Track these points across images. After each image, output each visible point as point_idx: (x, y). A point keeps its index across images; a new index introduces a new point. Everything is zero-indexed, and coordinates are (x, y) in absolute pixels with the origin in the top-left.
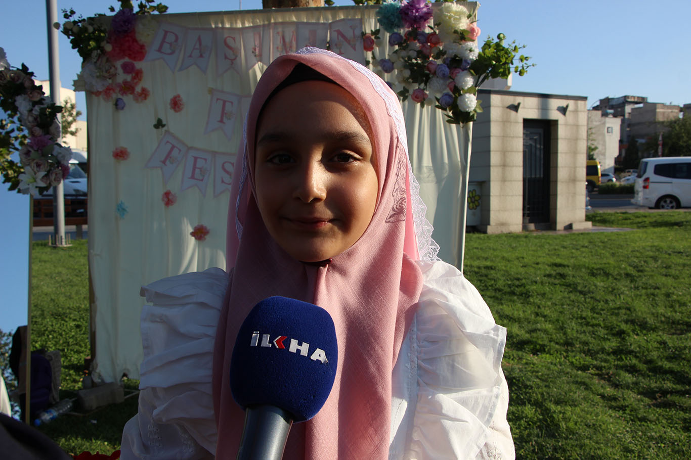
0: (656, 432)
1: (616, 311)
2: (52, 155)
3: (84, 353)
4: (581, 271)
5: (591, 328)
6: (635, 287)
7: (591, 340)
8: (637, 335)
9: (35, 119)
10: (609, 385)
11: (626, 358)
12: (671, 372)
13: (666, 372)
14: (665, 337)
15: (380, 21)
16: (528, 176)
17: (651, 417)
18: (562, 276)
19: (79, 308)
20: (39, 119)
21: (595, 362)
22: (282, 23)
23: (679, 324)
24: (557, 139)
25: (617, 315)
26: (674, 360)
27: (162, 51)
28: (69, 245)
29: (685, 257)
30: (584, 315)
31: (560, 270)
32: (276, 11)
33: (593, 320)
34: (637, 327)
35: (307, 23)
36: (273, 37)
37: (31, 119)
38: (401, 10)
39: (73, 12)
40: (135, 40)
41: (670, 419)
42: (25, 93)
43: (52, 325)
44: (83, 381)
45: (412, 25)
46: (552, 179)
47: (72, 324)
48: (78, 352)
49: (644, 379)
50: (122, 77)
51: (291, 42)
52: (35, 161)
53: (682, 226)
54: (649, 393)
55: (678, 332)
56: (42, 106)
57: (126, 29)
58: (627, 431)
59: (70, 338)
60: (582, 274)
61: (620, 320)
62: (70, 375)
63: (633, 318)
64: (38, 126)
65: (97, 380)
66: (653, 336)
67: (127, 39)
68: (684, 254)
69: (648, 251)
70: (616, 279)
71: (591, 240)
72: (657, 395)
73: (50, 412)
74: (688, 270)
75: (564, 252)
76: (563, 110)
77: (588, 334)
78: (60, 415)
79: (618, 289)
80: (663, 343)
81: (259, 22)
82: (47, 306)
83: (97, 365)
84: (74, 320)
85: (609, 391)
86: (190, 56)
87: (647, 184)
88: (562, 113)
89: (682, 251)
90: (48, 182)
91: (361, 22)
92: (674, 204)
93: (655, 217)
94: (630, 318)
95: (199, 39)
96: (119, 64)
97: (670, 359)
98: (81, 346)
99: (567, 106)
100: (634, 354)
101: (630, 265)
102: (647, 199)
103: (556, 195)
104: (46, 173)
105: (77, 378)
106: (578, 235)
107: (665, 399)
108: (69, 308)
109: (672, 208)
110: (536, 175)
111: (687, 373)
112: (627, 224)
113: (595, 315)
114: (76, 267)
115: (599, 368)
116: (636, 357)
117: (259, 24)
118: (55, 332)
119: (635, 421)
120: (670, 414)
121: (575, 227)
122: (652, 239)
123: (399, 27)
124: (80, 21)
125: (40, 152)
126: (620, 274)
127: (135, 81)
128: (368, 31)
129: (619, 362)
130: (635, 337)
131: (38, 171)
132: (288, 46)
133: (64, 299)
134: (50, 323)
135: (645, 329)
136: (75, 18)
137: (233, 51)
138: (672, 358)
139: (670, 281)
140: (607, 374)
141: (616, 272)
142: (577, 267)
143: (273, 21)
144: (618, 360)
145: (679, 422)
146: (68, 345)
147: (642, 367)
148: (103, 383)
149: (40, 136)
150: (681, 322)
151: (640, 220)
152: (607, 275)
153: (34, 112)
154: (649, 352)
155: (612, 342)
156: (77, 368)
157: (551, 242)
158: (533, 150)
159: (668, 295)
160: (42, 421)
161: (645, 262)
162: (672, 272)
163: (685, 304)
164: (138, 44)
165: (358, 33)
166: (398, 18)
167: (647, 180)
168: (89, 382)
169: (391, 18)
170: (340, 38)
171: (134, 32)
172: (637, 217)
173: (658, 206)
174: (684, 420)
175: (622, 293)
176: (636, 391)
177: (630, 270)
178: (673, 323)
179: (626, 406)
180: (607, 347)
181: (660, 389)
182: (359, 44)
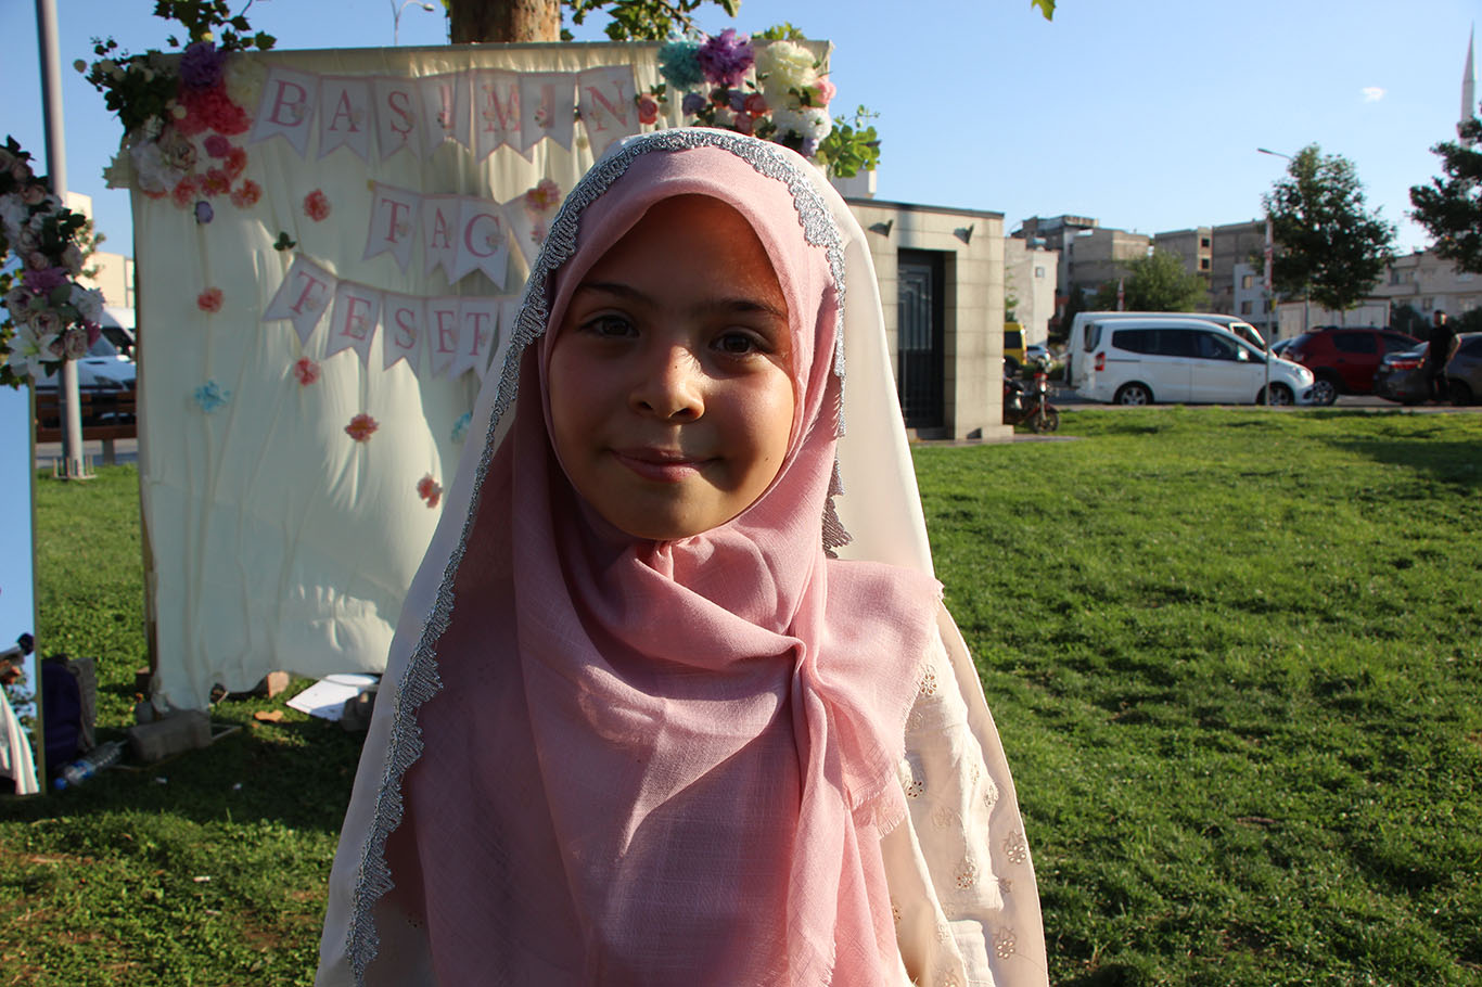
0: (1119, 762)
1: (1056, 572)
2: (68, 303)
3: (135, 663)
4: (997, 507)
5: (1016, 601)
6: (1085, 532)
7: (1016, 620)
8: (1090, 609)
9: (36, 238)
10: (1046, 692)
11: (1073, 647)
12: (1143, 667)
13: (1134, 668)
14: (1134, 612)
15: (663, 72)
16: (907, 348)
17: (1112, 739)
18: (967, 516)
19: (118, 585)
20: (42, 239)
21: (1024, 657)
22: (493, 71)
23: (1154, 590)
24: (954, 284)
25: (1058, 578)
26: (1147, 648)
27: (278, 120)
28: (90, 477)
29: (1162, 484)
30: (1005, 578)
31: (964, 506)
32: (476, 48)
33: (1020, 588)
34: (1090, 597)
35: (537, 74)
36: (476, 94)
37: (27, 238)
38: (701, 52)
39: (112, 44)
40: (226, 101)
41: (1140, 740)
42: (16, 190)
43: (71, 617)
44: (135, 712)
45: (718, 79)
46: (947, 352)
47: (109, 614)
48: (122, 662)
49: (1102, 679)
50: (206, 164)
51: (510, 104)
52: (37, 315)
53: (1156, 432)
54: (1110, 703)
55: (1153, 603)
56: (48, 215)
58: (1076, 763)
59: (106, 638)
60: (999, 513)
61: (1062, 586)
62: (111, 702)
63: (1083, 582)
64: (39, 250)
65: (161, 708)
66: (1114, 611)
67: (211, 97)
68: (1160, 478)
69: (1105, 473)
70: (1054, 520)
71: (1013, 456)
72: (1122, 705)
73: (82, 765)
74: (1167, 503)
75: (966, 476)
76: (965, 235)
77: (1011, 611)
78: (98, 769)
79: (1058, 536)
80: (1130, 622)
81: (448, 66)
82: (58, 583)
83: (159, 682)
84: (111, 607)
85: (1047, 701)
86: (332, 128)
87: (1101, 363)
88: (962, 240)
89: (1157, 473)
90: (62, 353)
91: (631, 71)
92: (1143, 397)
94: (1077, 584)
95: (345, 96)
96: (199, 139)
97: (1141, 646)
98: (126, 652)
99: (971, 229)
100: (1085, 640)
101: (1077, 497)
102: (1101, 388)
103: (953, 380)
104: (57, 336)
105: (124, 707)
106: (991, 448)
107: (1134, 710)
108: (99, 586)
109: (1140, 403)
110: (919, 344)
111: (1166, 667)
112: (1071, 430)
113: (1022, 579)
114: (107, 515)
115: (1030, 666)
116: (1089, 645)
117: (448, 70)
118: (77, 628)
119: (1087, 747)
120: (1141, 732)
121: (986, 435)
122: (1111, 454)
123: (696, 81)
124: (123, 62)
125: (45, 298)
126: (1060, 512)
127: (230, 170)
128: (645, 89)
129: (1062, 655)
130: (1087, 613)
131: (44, 333)
132: (504, 109)
133: (89, 570)
134: (67, 613)
135: (1101, 600)
136: (113, 55)
137: (405, 117)
138: (1144, 645)
139: (1139, 521)
140: (1044, 675)
141: (1055, 509)
142: (991, 502)
143: (473, 66)
144: (1061, 651)
145: (1153, 743)
146: (103, 651)
147: (1100, 661)
148: (175, 712)
149: (45, 269)
150: (1156, 587)
151: (1090, 423)
152: (1039, 512)
153: (32, 225)
154: (1108, 637)
155: (1051, 623)
156: (124, 691)
157: (946, 460)
158: (915, 302)
159: (1137, 545)
160: (69, 782)
161: (1100, 490)
162: (1143, 507)
163: (1163, 559)
164: (232, 106)
165: (628, 96)
166: (693, 66)
167: (1101, 356)
168: (147, 713)
169: (683, 67)
170: (597, 101)
171: (222, 85)
172: (1087, 418)
173: (1118, 399)
174: (1162, 741)
175: (1066, 542)
176: (1089, 700)
177: (1077, 505)
178: (1146, 589)
179: (1074, 725)
180: (1042, 632)
181: (1126, 694)
182: (631, 115)
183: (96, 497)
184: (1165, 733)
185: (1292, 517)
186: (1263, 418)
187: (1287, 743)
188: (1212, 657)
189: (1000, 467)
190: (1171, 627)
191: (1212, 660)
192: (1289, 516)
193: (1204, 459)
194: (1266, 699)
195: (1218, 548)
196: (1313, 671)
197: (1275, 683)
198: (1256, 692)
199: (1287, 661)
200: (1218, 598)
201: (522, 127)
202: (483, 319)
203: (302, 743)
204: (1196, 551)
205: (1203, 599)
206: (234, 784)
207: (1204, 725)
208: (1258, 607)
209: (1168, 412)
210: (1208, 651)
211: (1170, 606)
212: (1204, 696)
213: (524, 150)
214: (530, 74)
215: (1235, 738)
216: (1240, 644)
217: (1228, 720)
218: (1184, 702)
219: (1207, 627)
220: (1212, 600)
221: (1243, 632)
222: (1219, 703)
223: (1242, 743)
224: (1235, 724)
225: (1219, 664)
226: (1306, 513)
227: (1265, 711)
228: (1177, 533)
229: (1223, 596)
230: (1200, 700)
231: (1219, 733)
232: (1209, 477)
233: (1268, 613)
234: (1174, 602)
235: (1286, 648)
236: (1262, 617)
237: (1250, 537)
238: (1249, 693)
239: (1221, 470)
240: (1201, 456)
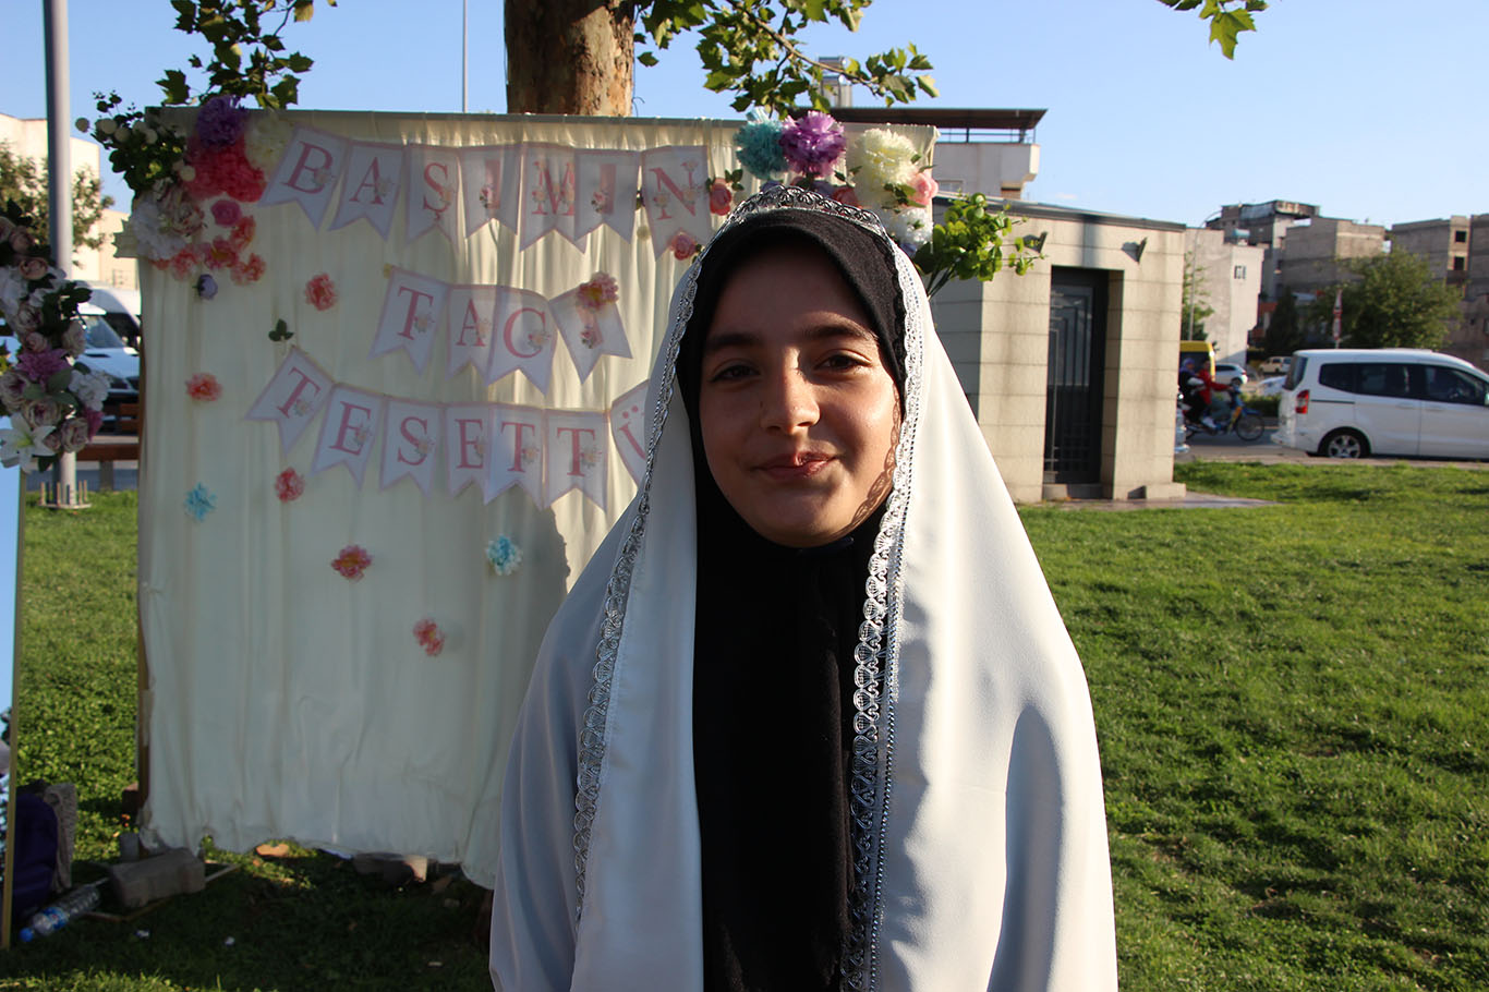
0: (1253, 973)
1: (1211, 700)
2: (67, 390)
3: (122, 772)
4: (1150, 603)
5: (1154, 739)
6: (1254, 644)
7: (1156, 767)
8: (1246, 754)
9: (35, 317)
10: (1177, 866)
11: (1218, 806)
12: (1300, 839)
13: (1290, 840)
14: (1301, 761)
15: (740, 156)
16: (1058, 383)
17: (1251, 938)
18: (1112, 613)
19: (109, 664)
20: (41, 318)
21: (1156, 815)
22: (547, 146)
23: (1329, 732)
24: (1120, 310)
25: (1211, 707)
26: (1309, 813)
27: (297, 185)
28: (83, 506)
29: (1362, 577)
30: (1146, 706)
31: (1109, 600)
32: (531, 119)
33: (1162, 721)
34: (1247, 737)
35: (597, 152)
36: (525, 170)
37: (25, 316)
38: (784, 136)
39: (116, 100)
40: (243, 160)
41: (1284, 942)
42: (14, 263)
43: (53, 707)
44: (119, 840)
45: (803, 168)
46: (1107, 392)
47: (96, 703)
48: (109, 771)
49: (1246, 853)
50: (212, 231)
51: (563, 184)
52: (32, 404)
53: (1366, 499)
54: (1253, 886)
55: (1327, 749)
56: (48, 291)
57: (227, 138)
58: (1199, 970)
59: (91, 737)
60: (1152, 611)
61: (1216, 720)
62: (92, 824)
63: (1242, 717)
64: (38, 330)
65: (150, 844)
66: (1278, 760)
67: (227, 156)
68: (1360, 569)
69: (1291, 559)
70: (1219, 623)
71: (1181, 528)
72: (1268, 890)
73: (53, 912)
74: (1363, 607)
75: (1122, 556)
76: (1136, 251)
77: (1147, 752)
78: (73, 918)
79: (1220, 648)
80: (1293, 775)
81: (498, 138)
82: (40, 660)
83: (150, 815)
84: (99, 694)
85: (1178, 879)
86: (355, 199)
87: (1304, 404)
88: (1132, 257)
89: (1358, 562)
90: (59, 446)
91: (704, 152)
92: (1357, 447)
93: (1315, 476)
94: (1236, 718)
95: (375, 165)
96: (207, 205)
97: (1302, 810)
98: (114, 757)
99: (1144, 243)
100: (1234, 798)
101: (1252, 594)
102: (1303, 434)
103: (1114, 427)
104: (54, 428)
105: (107, 831)
106: (1156, 513)
107: (1283, 899)
108: (87, 665)
109: (1353, 455)
110: (1074, 381)
111: (1329, 843)
112: (1259, 490)
113: (1168, 709)
114: (101, 562)
115: (1162, 828)
116: (1238, 805)
117: (498, 142)
118: (58, 721)
119: (1217, 948)
120: (1286, 932)
121: (1150, 494)
122: (1303, 529)
123: (778, 169)
124: (130, 117)
125: (43, 384)
126: (1228, 613)
127: (238, 241)
128: (719, 174)
129: (1203, 817)
130: (1242, 760)
131: (39, 425)
132: (557, 190)
133: (77, 641)
134: (48, 701)
135: (1261, 743)
136: (120, 110)
137: (441, 194)
138: (1308, 808)
139: (1325, 631)
140: (1177, 842)
141: (1221, 608)
142: (1142, 595)
143: (525, 139)
144: (1202, 810)
145: (1300, 949)
146: (88, 754)
147: (1247, 827)
148: (165, 851)
149: (43, 352)
150: (1333, 728)
151: (1284, 481)
152: (1202, 613)
153: (31, 302)
154: (1263, 795)
155: (1195, 770)
156: (107, 808)
157: (1097, 529)
158: (1071, 323)
159: (1317, 665)
160: (37, 932)
161: (1281, 584)
162: (1334, 610)
163: (1346, 688)
164: (249, 168)
165: (699, 180)
166: (776, 152)
167: (1304, 395)
168: (132, 846)
169: (763, 153)
170: (663, 185)
171: (241, 143)
172: (1280, 475)
173: (1324, 449)
174: (1311, 946)
175: (1228, 659)
176: (1229, 881)
177: (1251, 605)
178: (1319, 729)
179: (1203, 916)
180: (1181, 782)
181: (1275, 878)
182: (701, 202)
183: (89, 534)
184: (1317, 936)
187: (1474, 966)
188: (1390, 833)
189: (1162, 545)
190: (1344, 788)
191: (1391, 839)
193: (1424, 542)
194: (1455, 898)
195: (1422, 676)
197: (1470, 877)
198: (1442, 887)
200: (1410, 749)
201: (575, 211)
203: (306, 884)
204: (1391, 677)
205: (1391, 748)
206: (224, 938)
207: (1371, 930)
208: (1462, 765)
209: (1387, 470)
210: (1386, 824)
211: (1348, 756)
212: (1374, 886)
213: (577, 238)
214: (589, 151)
215: (1403, 950)
216: (1430, 817)
217: (1400, 924)
218: (1347, 892)
219: (1390, 790)
220: (1403, 751)
221: (1435, 799)
222: (1391, 899)
223: (1415, 960)
224: (1408, 931)
225: (1399, 842)
227: (1451, 916)
228: (1371, 652)
229: (1417, 747)
230: (1368, 893)
231: (1385, 943)
232: (1425, 569)
233: (1475, 775)
234: (1353, 750)
236: (1466, 780)
237: (1465, 661)
238: (1433, 888)
239: (1444, 559)
240: (1420, 537)
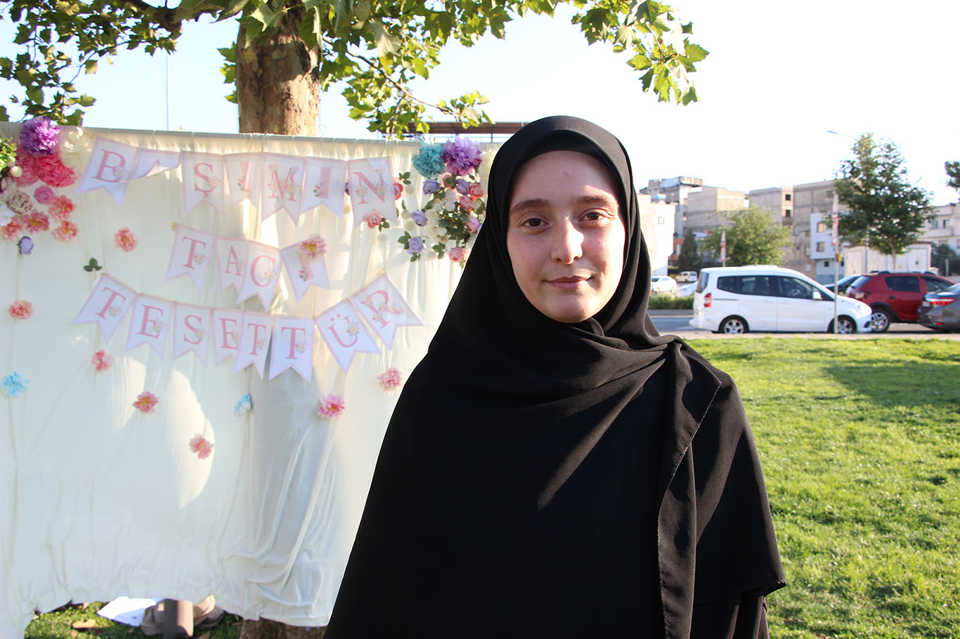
27: (102, 177)
29: (756, 408)
40: (59, 164)
50: (36, 207)
53: (751, 359)
68: (754, 403)
74: (759, 426)
87: (708, 301)
89: (752, 398)
91: (388, 161)
92: (741, 327)
93: (719, 346)
96: (31, 189)
102: (709, 320)
109: (739, 331)
137: (207, 181)
164: (64, 168)
167: (708, 296)
170: (363, 183)
172: (698, 346)
173: (721, 329)
185: (854, 438)
186: (832, 345)
191: (794, 568)
192: (852, 438)
193: (788, 384)
194: (835, 601)
195: (798, 466)
196: (869, 578)
197: (841, 588)
198: (827, 595)
199: (851, 570)
202: (260, 329)
207: (787, 624)
208: (828, 520)
209: (760, 340)
210: (789, 558)
216: (815, 553)
217: (806, 620)
219: (790, 538)
221: (816, 542)
222: (799, 605)
224: (811, 624)
225: (799, 569)
226: (865, 435)
227: (834, 612)
229: (801, 510)
230: (785, 602)
231: (799, 632)
232: (791, 401)
233: (836, 525)
235: (850, 556)
236: (831, 528)
237: (822, 456)
238: (822, 596)
239: (800, 394)
240: (785, 381)
